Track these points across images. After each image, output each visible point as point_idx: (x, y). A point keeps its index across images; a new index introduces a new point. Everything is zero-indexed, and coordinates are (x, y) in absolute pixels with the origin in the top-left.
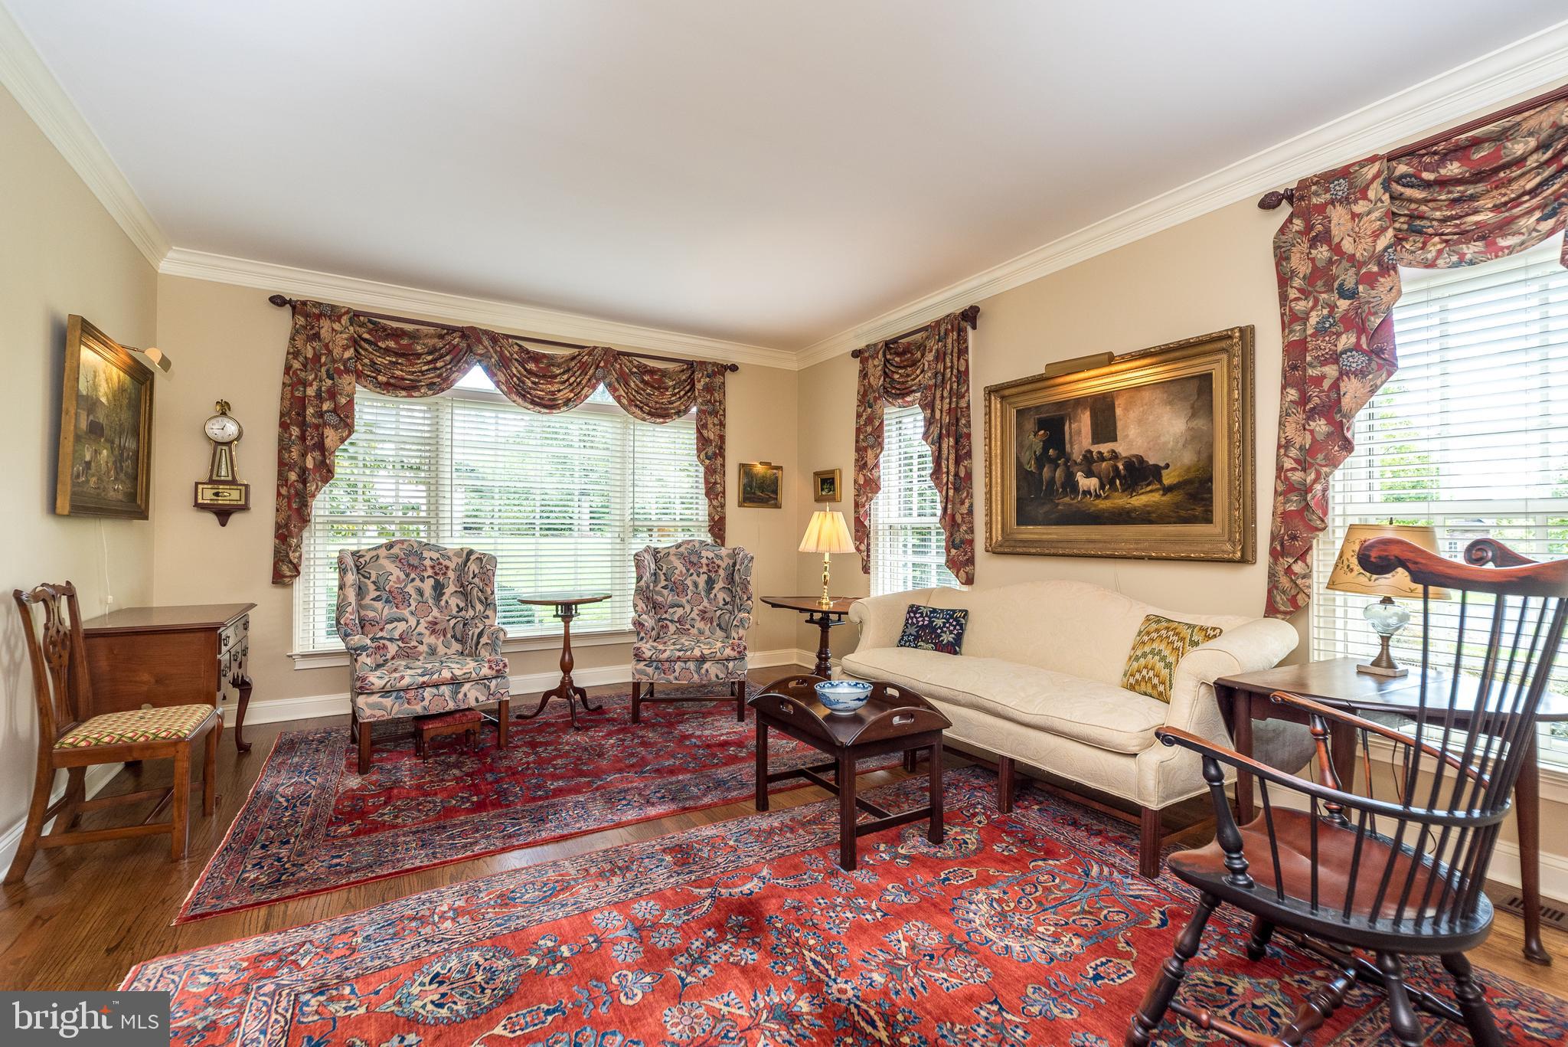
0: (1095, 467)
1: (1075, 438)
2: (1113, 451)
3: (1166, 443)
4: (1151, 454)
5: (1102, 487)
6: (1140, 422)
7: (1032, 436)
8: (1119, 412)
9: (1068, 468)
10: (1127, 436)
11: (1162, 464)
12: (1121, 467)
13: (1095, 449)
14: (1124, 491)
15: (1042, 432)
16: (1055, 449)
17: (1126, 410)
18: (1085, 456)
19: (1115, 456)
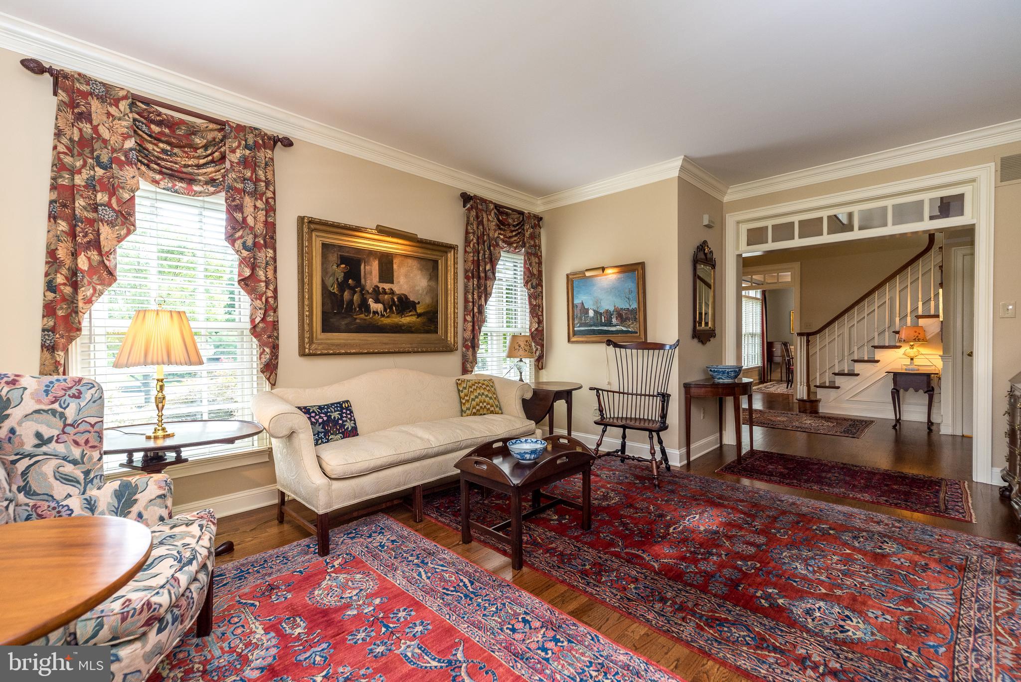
0: (381, 297)
1: (368, 276)
2: (391, 289)
3: (418, 291)
4: (411, 295)
5: (385, 310)
6: (406, 276)
7: (335, 267)
8: (395, 267)
9: (363, 295)
10: (399, 282)
11: (417, 301)
12: (396, 300)
13: (381, 285)
14: (397, 314)
15: (343, 266)
16: (353, 280)
17: (399, 267)
18: (374, 289)
19: (392, 292)
